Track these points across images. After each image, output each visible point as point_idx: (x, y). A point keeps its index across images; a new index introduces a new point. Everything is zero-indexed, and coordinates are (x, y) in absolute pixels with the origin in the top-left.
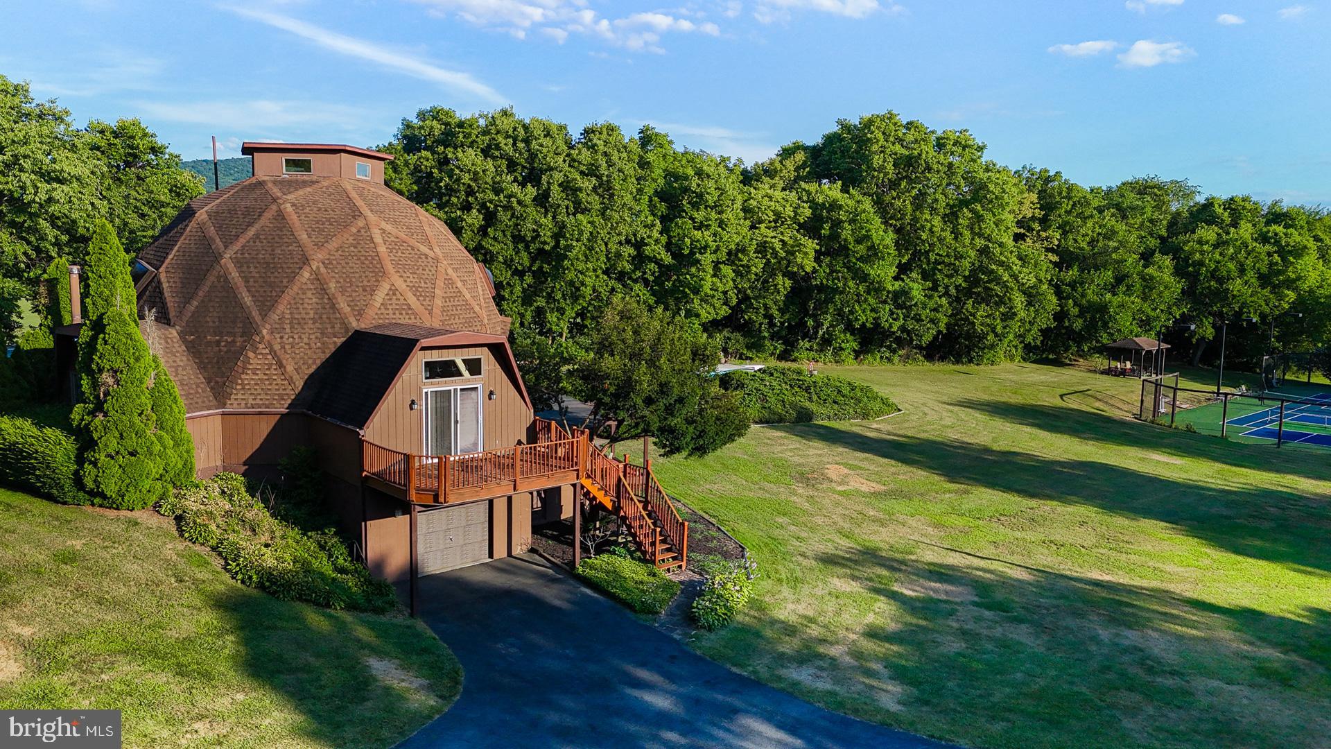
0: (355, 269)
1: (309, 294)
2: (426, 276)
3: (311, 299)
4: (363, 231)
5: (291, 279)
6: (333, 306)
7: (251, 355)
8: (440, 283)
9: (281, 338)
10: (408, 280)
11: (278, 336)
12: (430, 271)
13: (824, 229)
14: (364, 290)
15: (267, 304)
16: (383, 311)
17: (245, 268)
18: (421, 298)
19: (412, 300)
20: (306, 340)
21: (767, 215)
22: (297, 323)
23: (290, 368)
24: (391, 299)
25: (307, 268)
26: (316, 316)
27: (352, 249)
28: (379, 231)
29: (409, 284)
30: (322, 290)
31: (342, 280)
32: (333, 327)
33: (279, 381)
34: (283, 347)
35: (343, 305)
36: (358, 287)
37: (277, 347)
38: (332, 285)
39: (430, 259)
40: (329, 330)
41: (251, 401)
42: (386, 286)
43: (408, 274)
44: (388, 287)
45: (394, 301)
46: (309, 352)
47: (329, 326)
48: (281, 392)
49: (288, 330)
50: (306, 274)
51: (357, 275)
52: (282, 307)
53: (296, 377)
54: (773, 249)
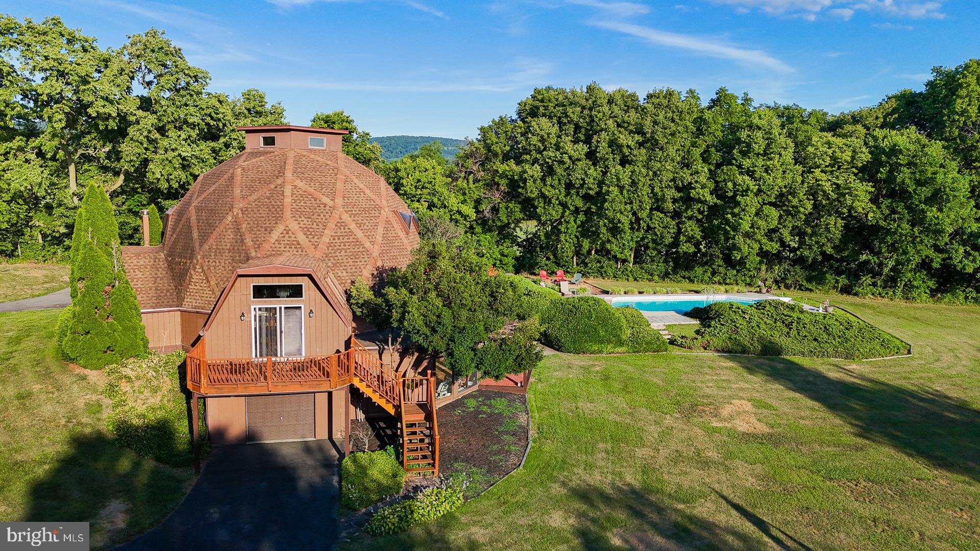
0: (263, 215)
1: (229, 231)
2: (320, 220)
3: (230, 235)
4: (279, 187)
5: (221, 221)
6: (242, 241)
7: (193, 272)
8: (332, 225)
9: (209, 262)
10: (302, 223)
11: (207, 260)
12: (325, 216)
13: (881, 173)
14: (266, 230)
15: (204, 238)
16: (277, 245)
17: (200, 214)
18: (310, 237)
19: (302, 238)
20: (223, 264)
21: (823, 160)
22: (219, 252)
23: (213, 283)
24: (284, 237)
25: (230, 213)
26: (231, 248)
27: (266, 200)
28: (291, 187)
29: (301, 225)
30: (237, 230)
31: (251, 223)
32: (240, 256)
33: (207, 291)
34: (209, 268)
35: (249, 241)
36: (262, 227)
37: (206, 268)
38: (244, 226)
39: (327, 207)
40: (237, 258)
41: (194, 304)
42: (281, 228)
43: (303, 218)
44: (283, 228)
45: (286, 238)
46: (225, 272)
47: (237, 255)
48: (208, 299)
49: (213, 257)
50: (230, 218)
51: (263, 219)
52: (211, 241)
53: (216, 289)
54: (824, 192)
